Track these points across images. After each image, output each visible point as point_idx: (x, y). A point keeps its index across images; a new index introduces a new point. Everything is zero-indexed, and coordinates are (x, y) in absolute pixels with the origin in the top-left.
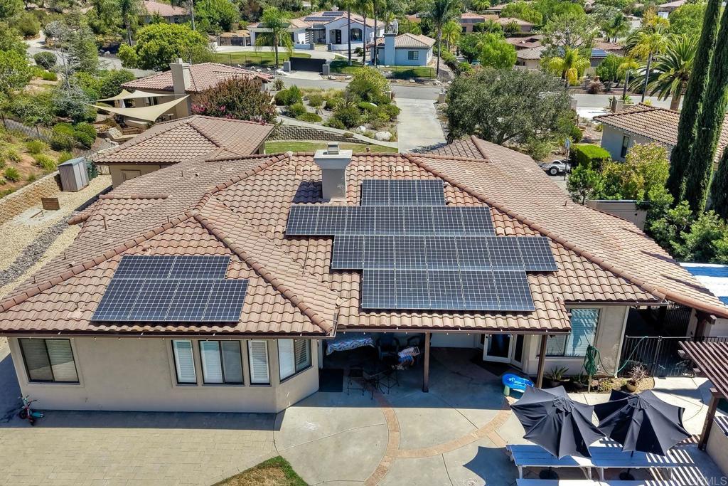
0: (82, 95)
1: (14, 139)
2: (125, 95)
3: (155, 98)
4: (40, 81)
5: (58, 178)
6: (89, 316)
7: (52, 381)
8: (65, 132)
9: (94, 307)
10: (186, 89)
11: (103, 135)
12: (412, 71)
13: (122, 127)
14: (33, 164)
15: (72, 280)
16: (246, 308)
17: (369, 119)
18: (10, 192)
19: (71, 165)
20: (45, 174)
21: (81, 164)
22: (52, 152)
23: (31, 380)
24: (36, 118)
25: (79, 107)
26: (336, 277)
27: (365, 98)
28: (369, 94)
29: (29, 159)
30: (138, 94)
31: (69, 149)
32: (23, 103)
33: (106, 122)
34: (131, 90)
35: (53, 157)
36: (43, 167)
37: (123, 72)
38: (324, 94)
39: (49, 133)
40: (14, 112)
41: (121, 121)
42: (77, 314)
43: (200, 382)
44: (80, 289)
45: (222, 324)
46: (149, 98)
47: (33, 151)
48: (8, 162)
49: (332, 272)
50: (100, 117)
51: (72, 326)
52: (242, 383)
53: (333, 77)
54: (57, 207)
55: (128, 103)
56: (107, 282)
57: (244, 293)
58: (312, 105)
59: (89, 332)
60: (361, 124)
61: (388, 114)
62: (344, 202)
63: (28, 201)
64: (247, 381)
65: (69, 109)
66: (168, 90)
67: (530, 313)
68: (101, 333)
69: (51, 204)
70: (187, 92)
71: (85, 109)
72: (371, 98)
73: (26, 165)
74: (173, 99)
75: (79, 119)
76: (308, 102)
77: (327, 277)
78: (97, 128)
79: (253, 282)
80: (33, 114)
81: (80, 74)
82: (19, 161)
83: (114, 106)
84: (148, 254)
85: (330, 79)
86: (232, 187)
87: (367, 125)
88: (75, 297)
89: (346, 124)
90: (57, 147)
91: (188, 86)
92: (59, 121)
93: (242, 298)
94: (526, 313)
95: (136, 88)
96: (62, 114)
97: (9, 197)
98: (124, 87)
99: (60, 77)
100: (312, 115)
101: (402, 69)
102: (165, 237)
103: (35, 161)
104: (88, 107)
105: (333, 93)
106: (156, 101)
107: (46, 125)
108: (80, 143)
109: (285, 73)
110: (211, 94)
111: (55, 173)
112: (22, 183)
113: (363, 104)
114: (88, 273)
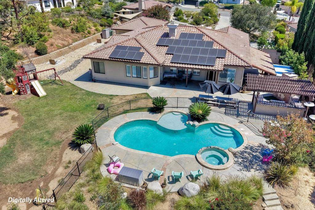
0: (110, 9)
1: (90, 22)
2: (123, 10)
3: (132, 12)
4: (97, 5)
5: (101, 34)
6: (108, 57)
7: (99, 73)
8: (104, 21)
9: (109, 55)
10: (143, 9)
11: (115, 23)
12: (233, 6)
13: (121, 21)
14: (95, 30)
15: (105, 49)
16: (143, 58)
17: (206, 22)
18: (89, 36)
19: (105, 30)
20: (98, 33)
21: (108, 30)
22: (100, 27)
23: (95, 72)
24: (96, 16)
25: (109, 13)
26: (167, 55)
27: (207, 15)
28: (208, 13)
29: (94, 28)
30: (127, 10)
31: (105, 26)
32: (93, 11)
33: (116, 19)
34: (125, 9)
35: (100, 28)
36: (97, 31)
37: (123, 3)
38: (192, 13)
39: (100, 21)
40: (90, 14)
41: (121, 19)
42: (106, 56)
43: (132, 76)
44: (107, 51)
45: (137, 61)
46: (131, 12)
47: (95, 26)
48: (88, 29)
49: (166, 54)
50: (115, 18)
51: (105, 58)
52: (141, 78)
53: (200, 7)
54: (101, 43)
55: (124, 13)
56: (113, 50)
57: (143, 55)
58: (187, 17)
59: (108, 60)
60: (202, 24)
61: (213, 21)
62: (174, 38)
63: (93, 40)
64: (142, 77)
65: (106, 14)
66: (137, 9)
67: (213, 66)
68: (111, 60)
69: (99, 41)
70: (143, 10)
71: (111, 14)
72: (209, 15)
73: (93, 30)
74: (138, 12)
75: (108, 17)
76: (186, 16)
77: (164, 55)
78: (114, 21)
79: (145, 53)
80: (95, 15)
81: (110, 3)
82: (91, 28)
83: (119, 13)
84: (123, 45)
85: (198, 8)
86: (146, 33)
87: (204, 25)
88: (106, 53)
89: (196, 24)
90: (101, 25)
91: (143, 8)
92: (103, 18)
93: (142, 56)
94: (212, 66)
95: (127, 8)
96: (103, 15)
97: (88, 38)
98: (123, 8)
99: (103, 4)
100: (185, 20)
101: (229, 5)
102: (127, 42)
103: (95, 29)
104: (112, 14)
105: (196, 13)
106: (133, 13)
107: (99, 19)
108: (108, 24)
109: (181, 5)
110: (149, 10)
111: (100, 33)
112: (92, 35)
113: (205, 17)
114: (109, 48)
